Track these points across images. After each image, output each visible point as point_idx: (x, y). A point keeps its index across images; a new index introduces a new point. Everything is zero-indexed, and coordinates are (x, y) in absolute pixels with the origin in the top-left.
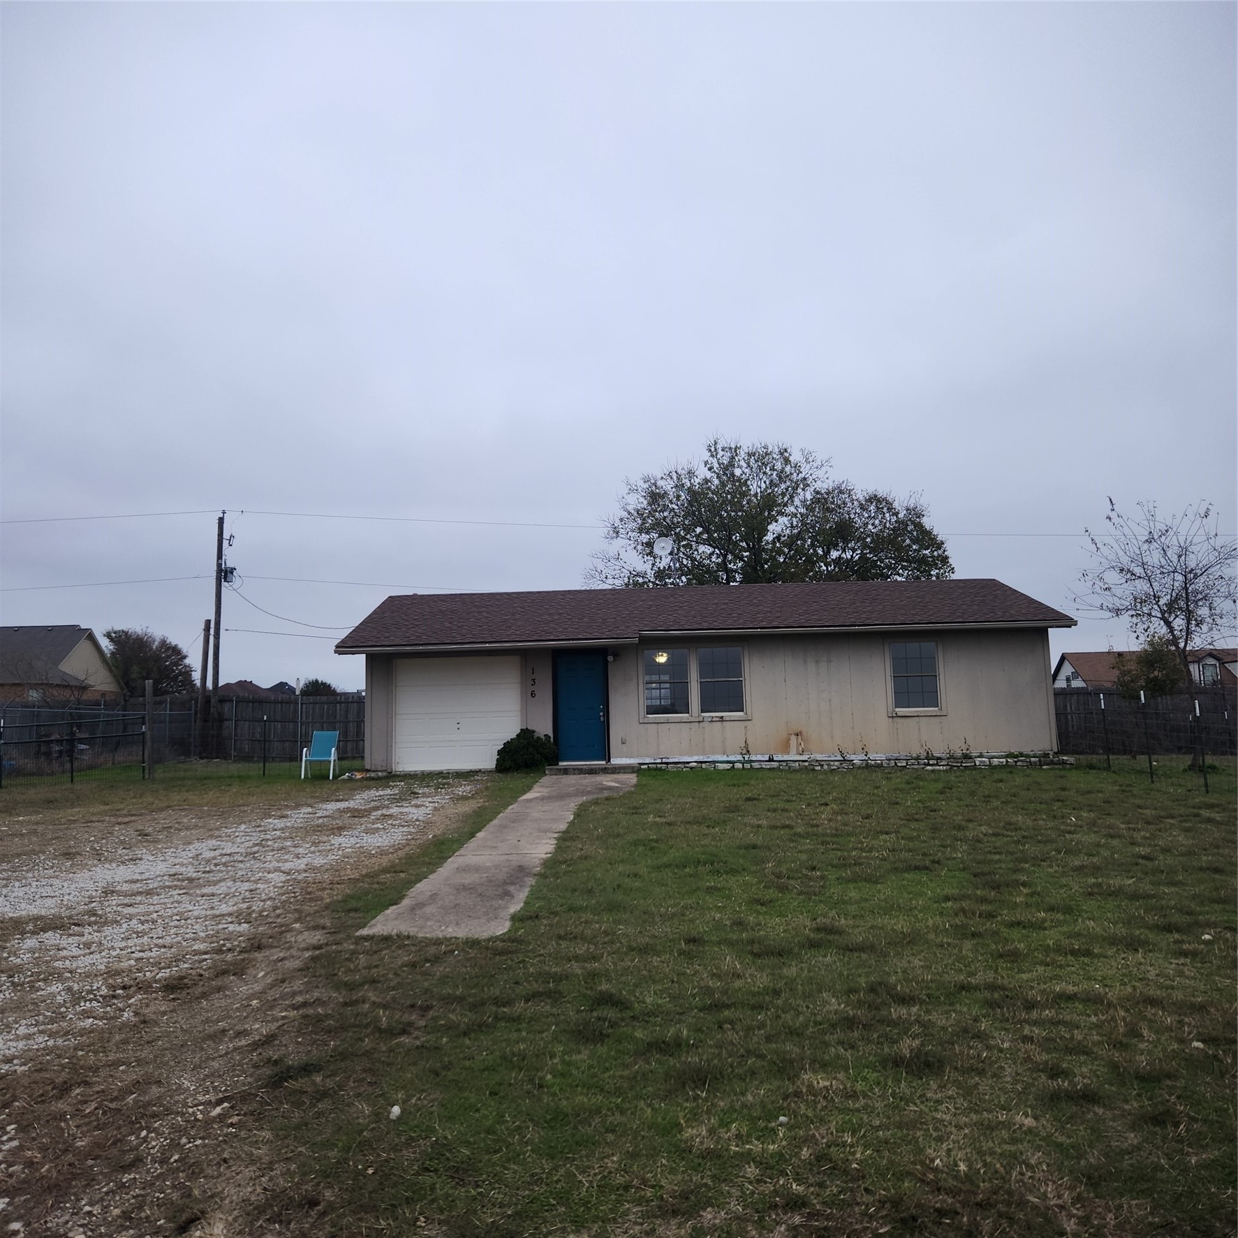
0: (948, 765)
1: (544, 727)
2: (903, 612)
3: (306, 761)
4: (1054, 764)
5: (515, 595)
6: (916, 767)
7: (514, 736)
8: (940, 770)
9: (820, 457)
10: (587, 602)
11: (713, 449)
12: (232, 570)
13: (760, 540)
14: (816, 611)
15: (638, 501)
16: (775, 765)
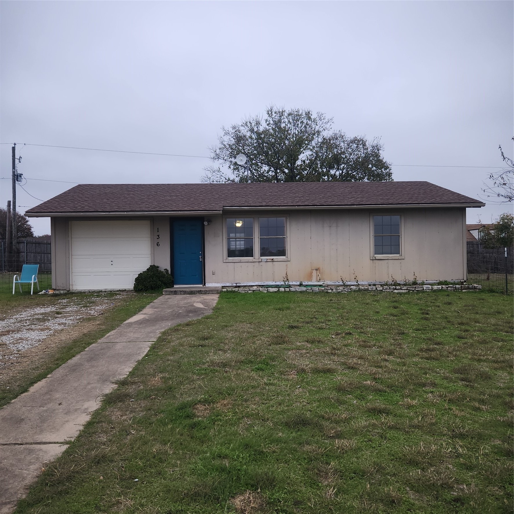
0: (407, 289)
1: (165, 264)
2: (381, 198)
3: (15, 284)
4: (469, 289)
5: (154, 186)
6: (388, 290)
7: (145, 269)
8: (402, 293)
9: (328, 117)
10: (195, 190)
11: (270, 113)
12: (21, 175)
13: (295, 163)
14: (330, 197)
15: (229, 140)
16: (304, 289)
